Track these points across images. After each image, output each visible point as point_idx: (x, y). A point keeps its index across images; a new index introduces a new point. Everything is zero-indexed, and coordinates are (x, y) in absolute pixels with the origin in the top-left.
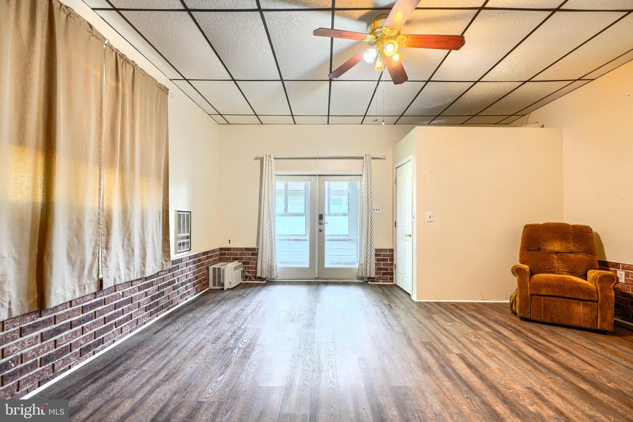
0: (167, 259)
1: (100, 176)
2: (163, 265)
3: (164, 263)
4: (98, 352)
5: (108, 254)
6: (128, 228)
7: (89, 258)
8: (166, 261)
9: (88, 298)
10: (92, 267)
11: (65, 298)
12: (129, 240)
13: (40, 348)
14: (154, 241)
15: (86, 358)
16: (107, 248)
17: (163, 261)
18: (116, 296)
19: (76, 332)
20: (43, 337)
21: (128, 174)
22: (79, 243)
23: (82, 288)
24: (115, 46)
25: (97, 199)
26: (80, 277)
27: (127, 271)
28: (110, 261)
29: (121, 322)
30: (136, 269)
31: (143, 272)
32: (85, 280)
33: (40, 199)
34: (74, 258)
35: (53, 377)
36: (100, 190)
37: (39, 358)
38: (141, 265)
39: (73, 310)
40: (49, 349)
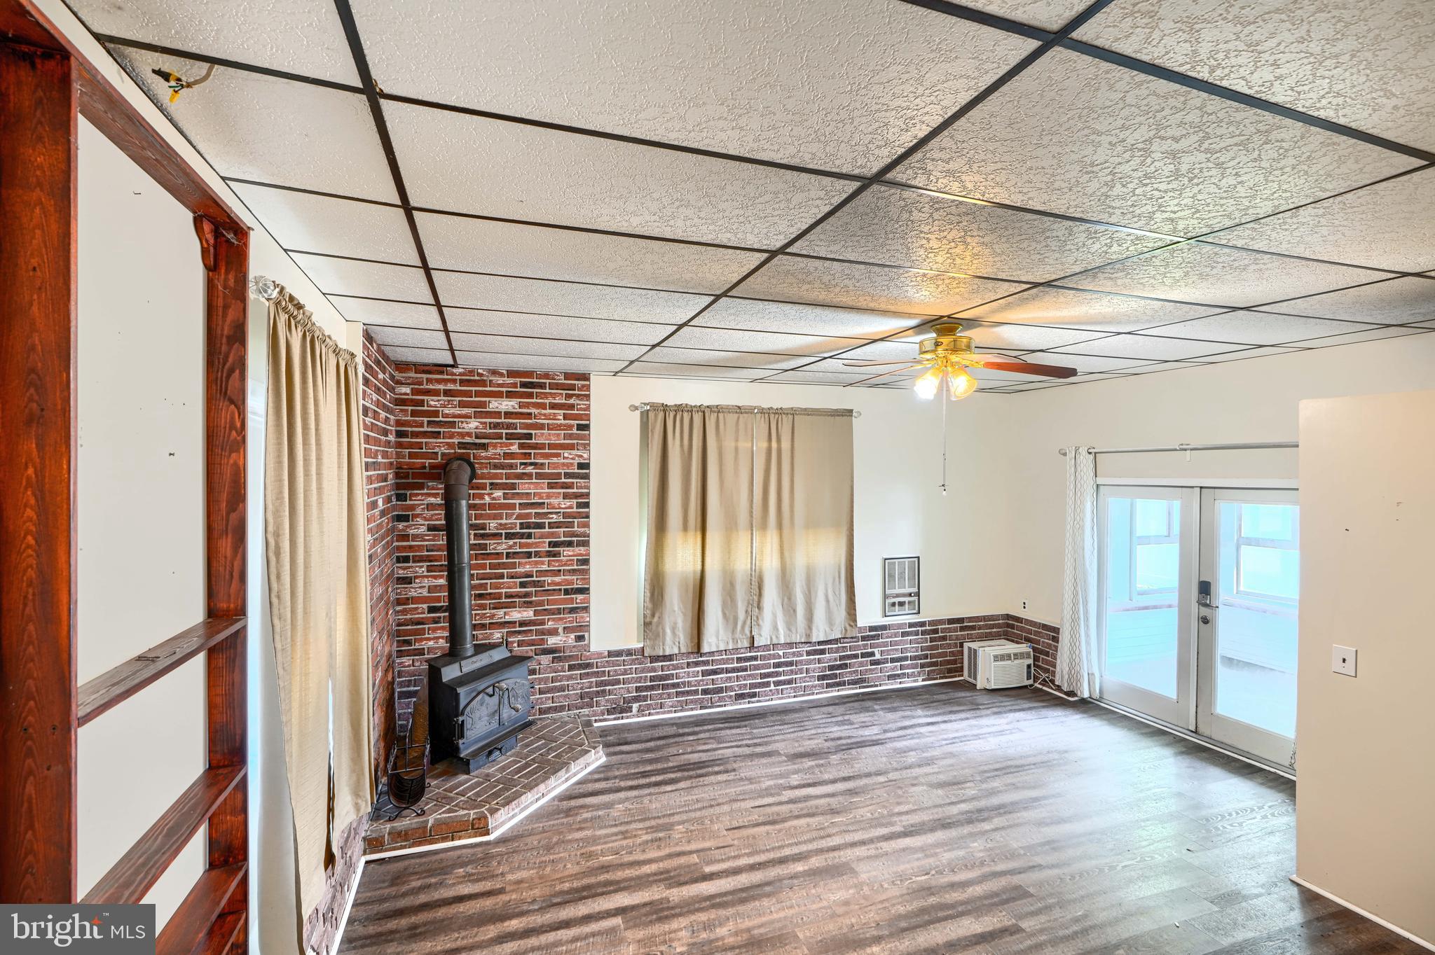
0: (852, 624)
1: (752, 539)
2: (846, 630)
3: (848, 628)
4: (753, 703)
5: (760, 613)
6: (788, 587)
7: (741, 615)
8: (851, 626)
9: (742, 651)
10: (744, 623)
11: (718, 647)
12: (789, 599)
13: (701, 680)
14: (828, 601)
15: (740, 704)
16: (759, 607)
17: (848, 626)
18: (774, 655)
19: (730, 678)
20: (705, 673)
21: (786, 531)
22: (732, 601)
23: (735, 641)
24: (765, 406)
25: (749, 561)
26: (733, 632)
27: (788, 632)
28: (763, 620)
29: (783, 682)
30: (799, 630)
31: (808, 636)
32: (738, 635)
33: (699, 567)
34: (728, 614)
35: (710, 707)
36: (752, 553)
37: (700, 688)
38: (807, 627)
39: (728, 659)
40: (707, 684)
